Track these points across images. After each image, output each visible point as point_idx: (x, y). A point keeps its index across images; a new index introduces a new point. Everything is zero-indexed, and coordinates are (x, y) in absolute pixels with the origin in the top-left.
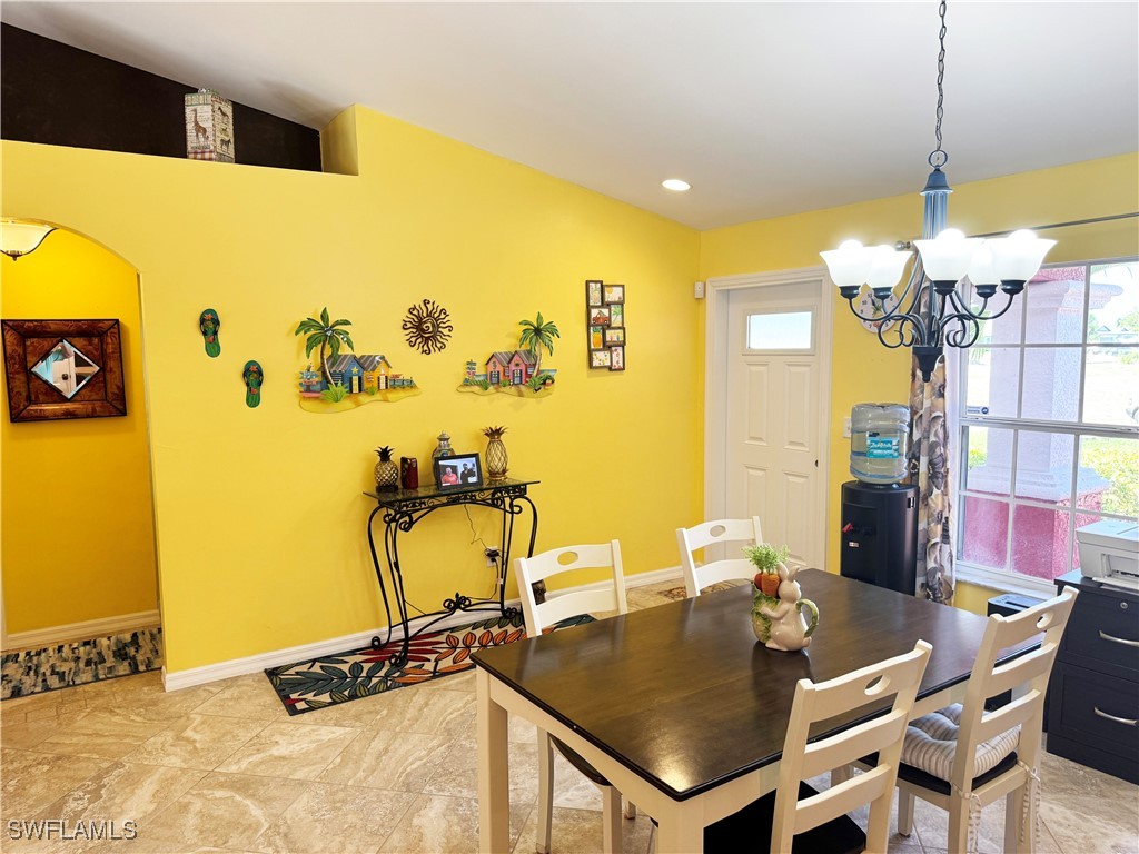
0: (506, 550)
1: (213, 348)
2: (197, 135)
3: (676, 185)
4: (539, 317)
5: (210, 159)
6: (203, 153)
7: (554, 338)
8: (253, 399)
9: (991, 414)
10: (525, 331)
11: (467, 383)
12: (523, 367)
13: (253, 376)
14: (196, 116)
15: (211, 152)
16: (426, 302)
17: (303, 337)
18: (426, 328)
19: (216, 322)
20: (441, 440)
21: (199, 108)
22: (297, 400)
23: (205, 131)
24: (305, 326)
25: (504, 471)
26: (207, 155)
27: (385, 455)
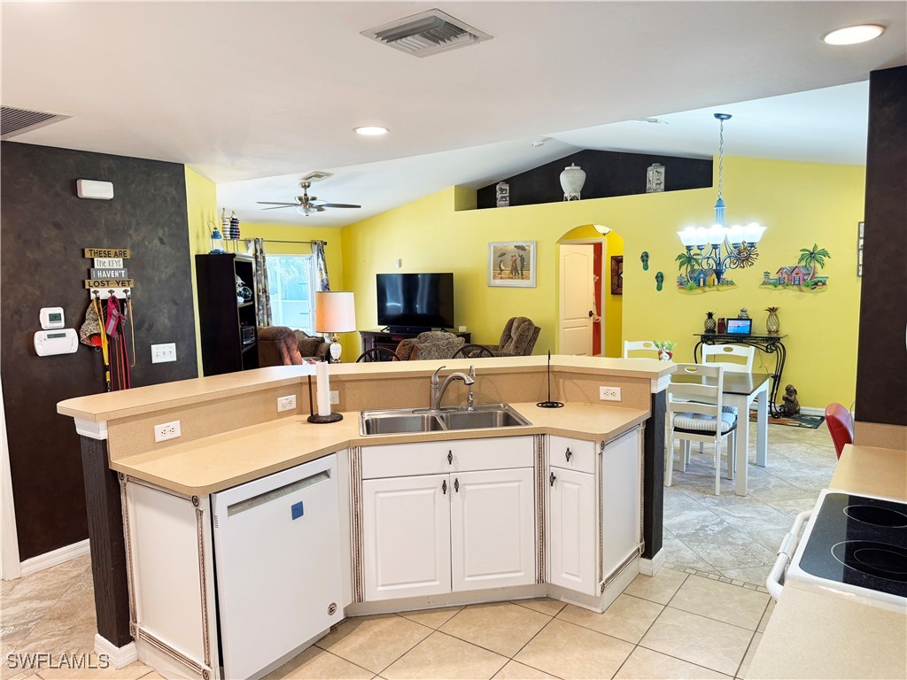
1: (646, 267)
2: (650, 184)
4: (816, 246)
7: (826, 259)
8: (659, 288)
10: (802, 255)
11: (764, 283)
12: (801, 276)
13: (660, 278)
14: (649, 176)
17: (678, 262)
18: (743, 255)
19: (647, 257)
20: (742, 311)
21: (650, 172)
22: (677, 289)
24: (680, 257)
25: (777, 331)
27: (710, 315)
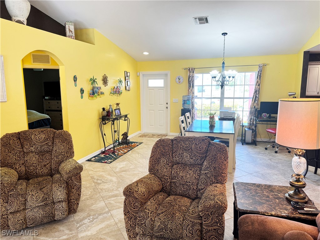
0: (118, 130)
1: (76, 85)
2: (70, 32)
3: (146, 53)
4: (120, 79)
5: (74, 39)
6: (71, 37)
7: (122, 83)
8: (82, 97)
9: (198, 97)
10: (119, 82)
11: (111, 93)
13: (82, 91)
14: (69, 28)
15: (74, 37)
16: (105, 75)
17: (91, 82)
18: (105, 81)
19: (76, 78)
20: (110, 106)
21: (70, 26)
22: (88, 97)
23: (72, 32)
24: (91, 80)
26: (73, 38)
27: (104, 109)
